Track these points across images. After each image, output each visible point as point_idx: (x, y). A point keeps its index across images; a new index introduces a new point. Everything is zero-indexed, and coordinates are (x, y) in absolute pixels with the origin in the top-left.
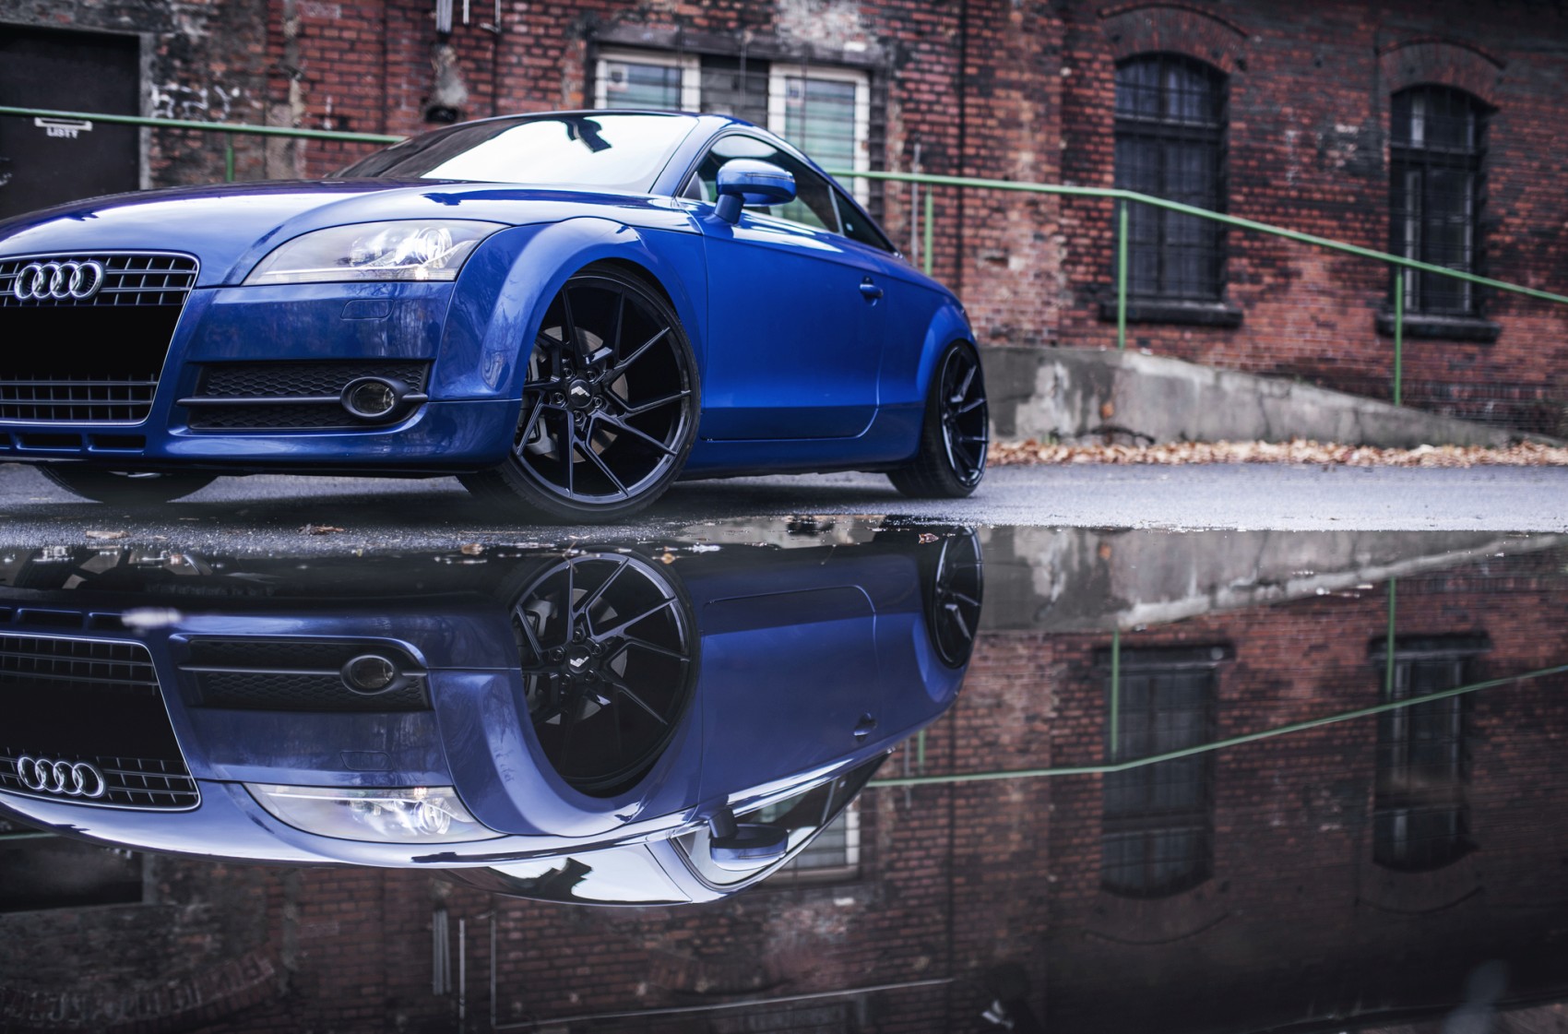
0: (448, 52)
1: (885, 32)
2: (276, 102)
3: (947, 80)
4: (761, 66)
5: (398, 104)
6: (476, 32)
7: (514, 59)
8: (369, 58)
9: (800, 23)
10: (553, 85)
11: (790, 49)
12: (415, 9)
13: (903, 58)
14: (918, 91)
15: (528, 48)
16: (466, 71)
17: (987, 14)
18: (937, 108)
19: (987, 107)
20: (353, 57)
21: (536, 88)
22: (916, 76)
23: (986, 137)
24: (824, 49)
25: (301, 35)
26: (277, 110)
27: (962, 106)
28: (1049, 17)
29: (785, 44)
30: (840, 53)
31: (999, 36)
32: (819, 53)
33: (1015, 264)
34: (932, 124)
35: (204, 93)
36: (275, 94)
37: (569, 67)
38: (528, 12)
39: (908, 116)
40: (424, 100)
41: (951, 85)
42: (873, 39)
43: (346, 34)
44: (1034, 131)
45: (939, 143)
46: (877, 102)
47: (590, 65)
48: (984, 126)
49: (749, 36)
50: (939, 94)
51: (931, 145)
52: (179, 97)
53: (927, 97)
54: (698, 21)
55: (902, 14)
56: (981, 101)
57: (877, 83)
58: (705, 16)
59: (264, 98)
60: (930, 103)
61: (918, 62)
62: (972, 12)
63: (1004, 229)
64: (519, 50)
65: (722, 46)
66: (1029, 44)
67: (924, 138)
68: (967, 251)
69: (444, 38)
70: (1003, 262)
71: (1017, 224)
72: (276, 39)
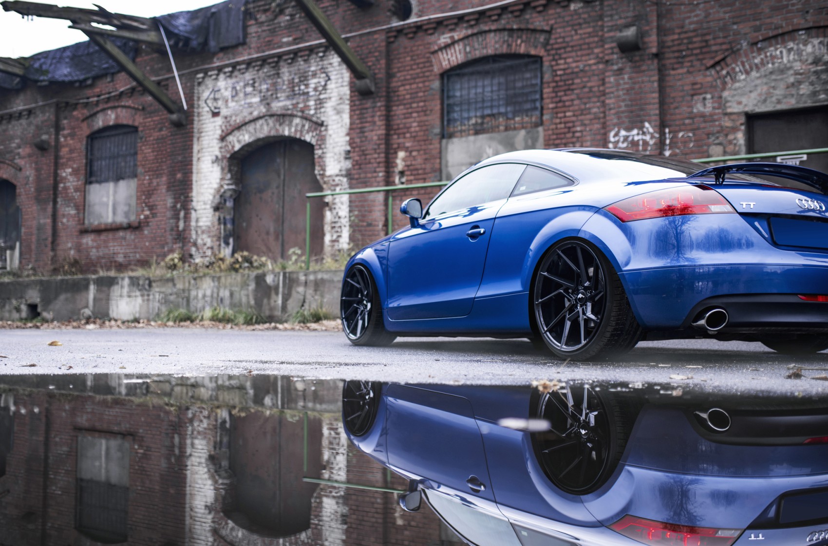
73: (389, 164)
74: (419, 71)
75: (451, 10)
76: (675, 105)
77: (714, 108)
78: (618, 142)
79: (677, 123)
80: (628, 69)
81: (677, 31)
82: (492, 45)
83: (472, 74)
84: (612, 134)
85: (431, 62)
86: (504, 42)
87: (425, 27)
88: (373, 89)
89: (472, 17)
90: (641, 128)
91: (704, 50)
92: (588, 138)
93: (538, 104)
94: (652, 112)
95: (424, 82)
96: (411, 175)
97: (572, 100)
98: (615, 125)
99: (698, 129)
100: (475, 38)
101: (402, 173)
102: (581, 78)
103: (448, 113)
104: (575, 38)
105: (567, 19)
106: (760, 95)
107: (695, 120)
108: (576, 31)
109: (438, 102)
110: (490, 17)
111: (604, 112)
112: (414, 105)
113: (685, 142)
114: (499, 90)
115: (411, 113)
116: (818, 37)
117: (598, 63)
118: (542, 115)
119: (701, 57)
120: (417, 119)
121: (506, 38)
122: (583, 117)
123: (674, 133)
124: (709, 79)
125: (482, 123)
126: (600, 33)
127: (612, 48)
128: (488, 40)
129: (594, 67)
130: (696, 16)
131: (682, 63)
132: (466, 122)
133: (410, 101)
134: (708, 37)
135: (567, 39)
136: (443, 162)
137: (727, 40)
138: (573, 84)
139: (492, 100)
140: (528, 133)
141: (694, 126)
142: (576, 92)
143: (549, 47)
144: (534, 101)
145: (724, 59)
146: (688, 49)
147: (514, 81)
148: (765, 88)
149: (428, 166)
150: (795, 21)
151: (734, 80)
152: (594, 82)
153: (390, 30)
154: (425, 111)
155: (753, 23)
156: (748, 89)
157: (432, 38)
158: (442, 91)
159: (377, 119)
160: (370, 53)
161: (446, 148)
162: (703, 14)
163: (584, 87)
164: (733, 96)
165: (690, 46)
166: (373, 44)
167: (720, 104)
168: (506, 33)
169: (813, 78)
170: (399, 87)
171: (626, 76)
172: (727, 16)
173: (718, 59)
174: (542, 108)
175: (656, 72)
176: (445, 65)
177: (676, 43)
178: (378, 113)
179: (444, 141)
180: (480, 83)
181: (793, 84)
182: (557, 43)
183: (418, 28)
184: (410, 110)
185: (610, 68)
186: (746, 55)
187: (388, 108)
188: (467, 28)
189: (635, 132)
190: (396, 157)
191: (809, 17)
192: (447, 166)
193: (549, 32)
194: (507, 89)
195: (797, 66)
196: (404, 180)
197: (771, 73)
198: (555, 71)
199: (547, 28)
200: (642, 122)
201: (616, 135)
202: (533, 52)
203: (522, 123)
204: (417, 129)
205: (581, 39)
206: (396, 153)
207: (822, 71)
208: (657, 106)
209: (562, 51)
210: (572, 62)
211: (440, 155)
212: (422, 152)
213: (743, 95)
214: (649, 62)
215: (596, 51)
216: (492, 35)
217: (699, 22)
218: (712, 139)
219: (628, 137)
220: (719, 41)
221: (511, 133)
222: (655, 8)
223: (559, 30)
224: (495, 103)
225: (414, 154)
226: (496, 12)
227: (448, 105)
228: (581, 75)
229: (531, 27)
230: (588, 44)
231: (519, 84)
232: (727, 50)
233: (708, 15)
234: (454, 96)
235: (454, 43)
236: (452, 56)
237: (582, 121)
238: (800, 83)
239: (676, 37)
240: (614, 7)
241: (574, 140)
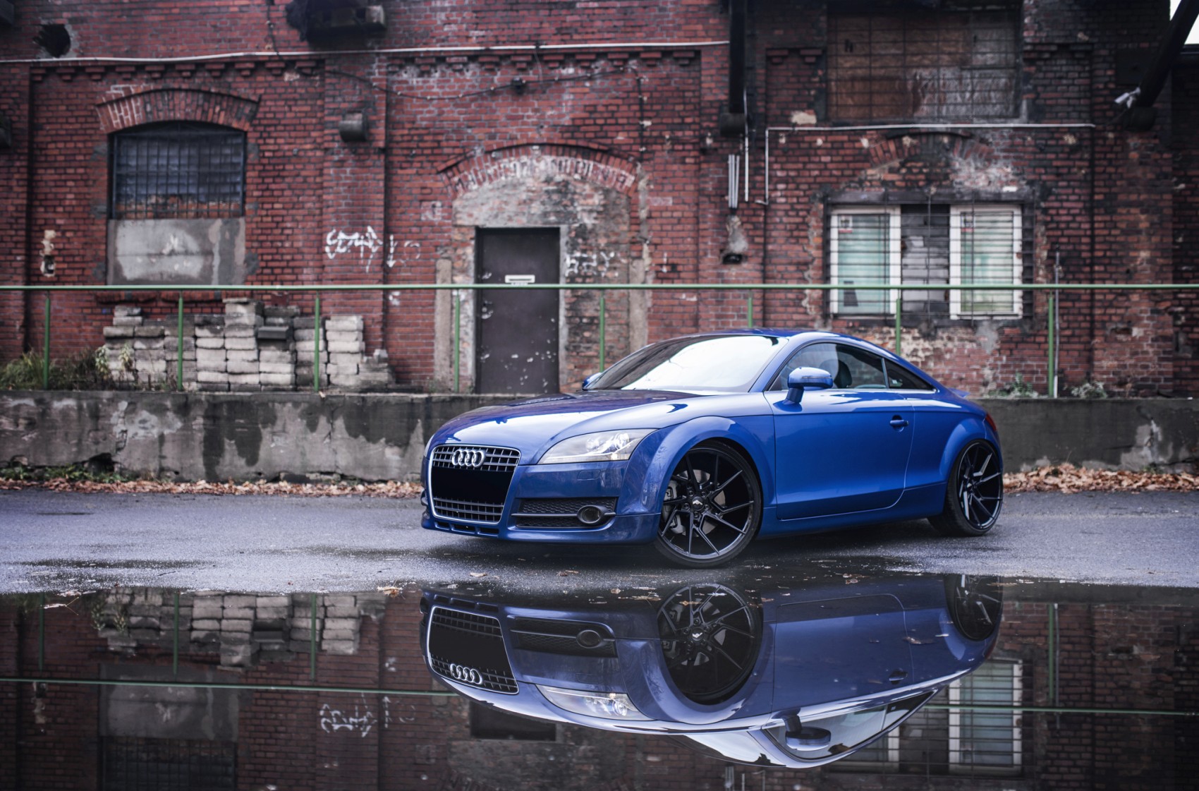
0: (736, 219)
1: (1032, 177)
2: (634, 258)
3: (1080, 205)
4: (943, 209)
5: (706, 254)
6: (754, 206)
7: (778, 220)
8: (689, 227)
9: (969, 177)
10: (802, 234)
11: (962, 195)
12: (716, 195)
13: (1046, 193)
14: (1058, 214)
15: (786, 211)
16: (747, 230)
17: (1109, 156)
18: (1072, 225)
19: (1111, 221)
20: (679, 227)
21: (792, 237)
22: (1056, 204)
23: (1111, 243)
24: (986, 193)
25: (649, 217)
26: (635, 263)
27: (1092, 222)
28: (1161, 153)
29: (959, 192)
30: (999, 194)
31: (1120, 170)
32: (983, 196)
33: (1136, 332)
34: (1069, 237)
35: (594, 257)
36: (634, 254)
37: (813, 222)
38: (786, 189)
39: (1051, 233)
40: (721, 251)
41: (1085, 208)
42: (1023, 183)
43: (675, 214)
44: (1150, 235)
45: (1075, 250)
46: (1028, 225)
47: (827, 219)
48: (1110, 235)
49: (933, 190)
50: (1074, 215)
51: (1069, 251)
52: (581, 260)
53: (1064, 218)
54: (898, 183)
55: (1045, 163)
56: (1107, 218)
57: (1027, 211)
58: (904, 180)
59: (628, 257)
60: (1068, 222)
61: (1059, 194)
62: (1097, 156)
63: (1127, 308)
64: (780, 213)
65: (915, 198)
66: (1144, 174)
67: (1063, 247)
68: (1098, 325)
69: (733, 211)
70: (1127, 331)
71: (1137, 303)
72: (635, 221)
73: (31, 246)
74: (78, 126)
75: (127, 54)
76: (402, 209)
77: (444, 218)
78: (336, 245)
79: (403, 230)
80: (350, 162)
81: (408, 126)
82: (182, 107)
83: (153, 139)
84: (330, 235)
85: (96, 117)
86: (198, 106)
87: (88, 70)
88: (9, 142)
89: (156, 68)
90: (363, 232)
91: (436, 151)
92: (300, 237)
93: (239, 189)
94: (376, 216)
95: (85, 142)
96: (64, 262)
97: (283, 190)
98: (333, 226)
99: (426, 239)
100: (158, 95)
101: (49, 259)
102: (294, 164)
103: (119, 185)
104: (288, 115)
105: (279, 90)
106: (492, 209)
107: (424, 228)
108: (290, 107)
109: (106, 171)
110: (180, 71)
111: (321, 209)
112: (71, 171)
113: (412, 252)
114: (189, 165)
115: (65, 181)
116: (551, 154)
117: (315, 149)
118: (244, 203)
119: (432, 158)
120: (74, 190)
121: (201, 102)
122: (294, 212)
123: (399, 241)
124: (440, 184)
125: (165, 205)
126: (319, 115)
127: (333, 135)
128: (177, 101)
129: (310, 154)
130: (429, 112)
131: (411, 162)
132: (143, 201)
133: (64, 164)
134: (440, 138)
135: (279, 116)
136: (111, 249)
137: (460, 144)
138: (284, 170)
139: (179, 177)
140: (225, 223)
141: (420, 236)
142: (287, 180)
143: (256, 122)
144: (235, 184)
145: (456, 165)
146: (418, 147)
147: (210, 156)
148: (497, 202)
149: (89, 253)
150: (530, 134)
151: (466, 189)
152: (309, 171)
153: (37, 65)
154: (85, 181)
155: (487, 130)
156: (480, 201)
157: (99, 87)
158: (111, 157)
159: (14, 183)
160: (5, 91)
161: (115, 232)
162: (436, 111)
163: (298, 175)
164: (465, 207)
165: (421, 145)
166: (10, 80)
167: (450, 214)
168: (201, 96)
169: (545, 198)
170: (48, 143)
171: (348, 170)
172: (462, 117)
173: (450, 163)
174: (244, 194)
175: (382, 170)
176: (116, 123)
177: (406, 138)
178: (17, 176)
179: (112, 222)
180: (164, 153)
181: (525, 202)
182: (265, 118)
183: (78, 70)
184: (63, 177)
185: (329, 158)
186: (480, 164)
187: (32, 171)
188: (147, 81)
189: (356, 236)
190: (43, 237)
191: (543, 132)
192: (115, 255)
193: (257, 104)
194: (199, 166)
195: (530, 182)
196: (52, 267)
197: (504, 186)
198: (264, 151)
199: (254, 98)
200: (365, 225)
201: (334, 237)
202: (235, 125)
203: (218, 211)
204: (74, 203)
205: (295, 118)
206: (42, 231)
207: (554, 191)
208: (382, 209)
209: (272, 129)
210: (281, 143)
211: (107, 239)
212: (80, 234)
213: (475, 206)
214: (375, 157)
215: (314, 134)
216: (183, 94)
217: (433, 120)
218: (440, 252)
219: (347, 241)
220: (453, 143)
221: (202, 220)
222: (384, 95)
223: (269, 103)
224: (184, 181)
225: (68, 234)
226: (189, 67)
227: (119, 176)
228: (294, 160)
229: (235, 94)
230: (305, 125)
231: (216, 161)
232: (460, 155)
233: (441, 113)
234: (128, 165)
235: (129, 97)
236: (126, 114)
237: (293, 216)
238: (531, 200)
239: (406, 132)
240: (338, 87)
241: (283, 238)
